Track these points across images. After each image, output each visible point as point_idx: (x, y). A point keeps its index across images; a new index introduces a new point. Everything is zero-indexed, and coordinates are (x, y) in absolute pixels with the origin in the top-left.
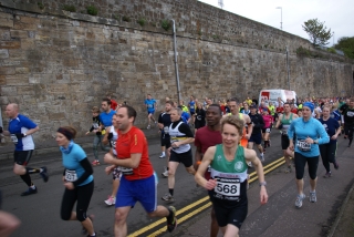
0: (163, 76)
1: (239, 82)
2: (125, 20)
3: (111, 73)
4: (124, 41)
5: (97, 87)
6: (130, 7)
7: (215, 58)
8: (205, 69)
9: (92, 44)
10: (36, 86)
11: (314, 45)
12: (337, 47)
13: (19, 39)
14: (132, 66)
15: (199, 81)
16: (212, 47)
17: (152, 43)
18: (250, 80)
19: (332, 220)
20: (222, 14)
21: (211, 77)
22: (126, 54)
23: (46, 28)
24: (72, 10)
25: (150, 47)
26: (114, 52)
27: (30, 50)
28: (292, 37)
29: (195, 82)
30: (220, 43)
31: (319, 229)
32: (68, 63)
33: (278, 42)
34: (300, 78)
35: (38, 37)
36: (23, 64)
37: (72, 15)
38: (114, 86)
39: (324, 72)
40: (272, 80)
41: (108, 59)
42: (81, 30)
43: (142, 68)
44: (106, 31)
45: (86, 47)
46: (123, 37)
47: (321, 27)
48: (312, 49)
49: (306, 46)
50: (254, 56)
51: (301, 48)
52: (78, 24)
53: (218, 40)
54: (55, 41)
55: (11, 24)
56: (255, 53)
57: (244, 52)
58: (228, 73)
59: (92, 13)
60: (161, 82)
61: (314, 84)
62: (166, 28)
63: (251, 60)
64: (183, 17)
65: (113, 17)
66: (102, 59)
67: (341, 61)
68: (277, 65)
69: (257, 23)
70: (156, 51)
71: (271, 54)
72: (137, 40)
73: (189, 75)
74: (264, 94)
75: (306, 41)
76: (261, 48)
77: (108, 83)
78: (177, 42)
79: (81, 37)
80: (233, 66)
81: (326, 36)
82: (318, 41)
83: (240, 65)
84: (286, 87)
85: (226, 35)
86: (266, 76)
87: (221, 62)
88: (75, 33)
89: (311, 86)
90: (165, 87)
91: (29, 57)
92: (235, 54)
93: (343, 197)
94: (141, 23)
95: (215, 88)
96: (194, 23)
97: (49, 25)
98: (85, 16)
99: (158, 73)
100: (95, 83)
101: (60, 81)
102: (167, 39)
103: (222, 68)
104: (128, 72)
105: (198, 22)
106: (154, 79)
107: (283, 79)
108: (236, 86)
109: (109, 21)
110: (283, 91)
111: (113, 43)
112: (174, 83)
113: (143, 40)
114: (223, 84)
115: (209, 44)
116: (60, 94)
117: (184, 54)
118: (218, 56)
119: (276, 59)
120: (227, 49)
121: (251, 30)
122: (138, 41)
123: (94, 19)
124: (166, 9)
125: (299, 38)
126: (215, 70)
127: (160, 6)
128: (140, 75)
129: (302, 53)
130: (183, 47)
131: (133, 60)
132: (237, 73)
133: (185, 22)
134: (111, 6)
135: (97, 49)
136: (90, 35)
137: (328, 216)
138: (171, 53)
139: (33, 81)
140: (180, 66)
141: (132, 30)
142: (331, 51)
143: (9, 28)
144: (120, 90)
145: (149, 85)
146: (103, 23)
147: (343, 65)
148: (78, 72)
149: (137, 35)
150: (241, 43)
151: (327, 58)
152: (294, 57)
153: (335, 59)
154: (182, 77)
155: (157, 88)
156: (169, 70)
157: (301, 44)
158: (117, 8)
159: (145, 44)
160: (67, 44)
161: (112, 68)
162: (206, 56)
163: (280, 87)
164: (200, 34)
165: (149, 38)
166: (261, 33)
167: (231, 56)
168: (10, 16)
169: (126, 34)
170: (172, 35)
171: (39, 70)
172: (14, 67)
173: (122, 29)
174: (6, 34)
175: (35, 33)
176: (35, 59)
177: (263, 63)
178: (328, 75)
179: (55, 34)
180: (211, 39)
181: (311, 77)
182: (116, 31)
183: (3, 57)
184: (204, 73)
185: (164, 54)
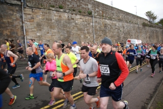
0: (88, 33)
1: (118, 36)
2: (74, 10)
3: (67, 31)
4: (73, 19)
5: (62, 37)
6: (76, 5)
7: (109, 26)
8: (105, 30)
9: (61, 20)
10: (39, 36)
12: (159, 23)
13: (33, 18)
14: (76, 29)
16: (108, 22)
17: (84, 20)
18: (123, 35)
19: (154, 92)
20: (112, 8)
21: (107, 34)
22: (74, 24)
23: (44, 14)
24: (53, 7)
25: (83, 21)
26: (69, 23)
27: (37, 22)
28: (141, 18)
29: (101, 36)
31: (149, 96)
32: (51, 27)
33: (135, 20)
34: (143, 35)
35: (40, 18)
36: (35, 28)
37: (53, 9)
38: (69, 37)
39: (153, 33)
40: (132, 35)
41: (66, 26)
42: (56, 14)
43: (80, 30)
44: (66, 15)
45: (58, 21)
46: (73, 17)
47: (153, 14)
48: (149, 23)
49: (146, 22)
51: (144, 23)
52: (55, 12)
53: (110, 19)
54: (47, 19)
56: (125, 24)
57: (121, 24)
58: (114, 32)
59: (61, 8)
60: (87, 35)
61: (149, 38)
62: (90, 14)
63: (124, 27)
64: (97, 9)
65: (69, 10)
66: (64, 26)
67: (161, 28)
68: (134, 29)
69: (126, 12)
70: (86, 23)
71: (132, 25)
72: (78, 19)
73: (98, 33)
75: (147, 20)
76: (127, 23)
77: (66, 35)
78: (94, 20)
79: (57, 17)
80: (116, 30)
81: (155, 18)
82: (151, 20)
83: (119, 29)
84: (137, 38)
85: (114, 17)
86: (129, 34)
87: (111, 28)
88: (54, 16)
89: (148, 38)
90: (89, 37)
91: (37, 25)
92: (117, 24)
93: (159, 83)
94: (80, 12)
96: (101, 12)
98: (58, 9)
99: (86, 32)
100: (61, 35)
101: (48, 34)
102: (90, 18)
103: (112, 30)
104: (74, 31)
105: (103, 12)
106: (85, 34)
107: (136, 35)
108: (117, 38)
109: (67, 11)
110: (136, 40)
111: (69, 20)
112: (92, 36)
113: (81, 18)
114: (112, 37)
115: (107, 20)
116: (48, 39)
117: (97, 24)
119: (134, 27)
121: (124, 15)
123: (62, 10)
124: (90, 6)
125: (143, 19)
126: (109, 31)
127: (87, 5)
128: (79, 32)
129: (144, 25)
130: (96, 22)
131: (76, 26)
132: (118, 32)
133: (97, 11)
134: (68, 5)
135: (62, 22)
136: (60, 16)
137: (153, 90)
138: (91, 24)
139: (38, 34)
140: (95, 29)
141: (76, 14)
142: (157, 24)
143: (30, 14)
144: (71, 38)
145: (82, 36)
146: (65, 12)
147: (161, 30)
148: (55, 31)
149: (78, 17)
150: (120, 20)
151: (155, 27)
152: (141, 26)
153: (158, 28)
154: (96, 33)
155: (85, 38)
156: (91, 31)
157: (144, 21)
158: (70, 6)
159: (81, 20)
160: (51, 20)
161: (68, 30)
162: (105, 26)
163: (135, 38)
164: (103, 16)
165: (83, 18)
166: (128, 16)
167: (116, 25)
168: (31, 10)
169: (74, 16)
170: (92, 17)
171: (40, 30)
172: (32, 29)
173: (72, 14)
174: (29, 17)
175: (39, 16)
176: (39, 26)
177: (129, 29)
178: (155, 34)
179: (47, 16)
180: (107, 18)
181: (148, 35)
182: (70, 15)
183: (27, 25)
184: (104, 32)
185: (89, 24)
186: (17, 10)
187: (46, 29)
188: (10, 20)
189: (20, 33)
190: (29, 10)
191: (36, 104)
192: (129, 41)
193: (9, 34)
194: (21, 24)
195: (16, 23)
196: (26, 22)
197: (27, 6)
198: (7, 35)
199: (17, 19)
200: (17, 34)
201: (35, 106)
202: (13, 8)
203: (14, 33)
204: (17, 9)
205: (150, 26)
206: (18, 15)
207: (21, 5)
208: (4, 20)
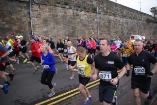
0: (92, 29)
1: (122, 32)
2: (79, 7)
3: (73, 27)
4: (78, 15)
5: (67, 32)
6: (81, 2)
7: (113, 22)
8: (109, 26)
9: (66, 16)
10: (45, 32)
11: (154, 18)
13: (40, 14)
14: (81, 25)
15: (106, 31)
16: (112, 18)
18: (126, 31)
20: (116, 5)
21: (111, 30)
22: (79, 20)
24: (59, 3)
25: (88, 17)
26: (74, 19)
27: (44, 18)
28: (145, 14)
29: (105, 32)
30: (115, 16)
32: (57, 23)
33: (139, 16)
34: (147, 31)
35: (47, 14)
36: (41, 24)
37: (59, 5)
38: (74, 32)
40: (135, 32)
41: (72, 22)
42: (62, 11)
43: (84, 25)
44: (71, 11)
45: (64, 17)
49: (151, 18)
51: (148, 19)
52: (61, 8)
53: (114, 15)
54: (53, 15)
55: (38, 9)
56: (129, 21)
57: (124, 20)
58: (118, 28)
59: (66, 4)
60: (92, 31)
61: (153, 34)
62: (94, 10)
63: (127, 23)
64: (101, 6)
65: (74, 6)
66: (70, 22)
68: (138, 26)
69: (130, 9)
71: (135, 21)
73: (102, 29)
75: (151, 16)
76: (131, 19)
77: (72, 31)
78: (98, 16)
79: (62, 13)
80: (120, 26)
82: (156, 16)
83: (123, 25)
84: (141, 34)
85: (118, 13)
86: (133, 30)
87: (115, 24)
88: (60, 12)
90: (93, 33)
91: (44, 21)
92: (121, 21)
94: (85, 8)
95: (112, 34)
96: (105, 8)
97: (51, 9)
98: (64, 6)
99: (91, 27)
100: (67, 31)
101: (54, 30)
102: (95, 14)
103: (116, 26)
104: (79, 27)
105: (107, 8)
106: (89, 30)
108: (121, 34)
109: (73, 7)
110: (140, 36)
111: (74, 16)
112: (96, 31)
113: (85, 15)
114: (116, 32)
115: (111, 17)
116: (54, 35)
117: (101, 20)
119: (138, 23)
120: (118, 19)
121: (128, 11)
122: (83, 15)
123: (67, 7)
124: (94, 3)
125: (147, 15)
126: (113, 27)
127: (92, 2)
128: (83, 28)
129: (148, 21)
130: (100, 18)
131: (81, 22)
132: (122, 28)
133: (102, 8)
134: (73, 2)
135: (68, 18)
136: (65, 13)
138: (96, 20)
139: (45, 30)
140: (99, 25)
141: (81, 11)
143: (37, 11)
144: (76, 34)
145: (87, 32)
146: (70, 8)
148: (61, 27)
149: (83, 13)
150: (124, 16)
152: (145, 22)
154: (100, 29)
155: (90, 33)
156: (95, 27)
157: (149, 17)
158: (76, 2)
159: (86, 16)
160: (57, 16)
161: (73, 25)
162: (109, 22)
163: (139, 34)
164: (107, 13)
165: (87, 14)
166: (132, 13)
167: (119, 22)
168: (38, 6)
169: (79, 12)
170: (97, 13)
171: (47, 26)
172: (38, 25)
173: (77, 10)
174: (36, 13)
175: (46, 12)
176: (45, 22)
177: (132, 25)
179: (53, 12)
180: (111, 15)
181: (152, 31)
182: (75, 11)
183: (35, 21)
184: (108, 28)
185: (93, 20)
186: (25, 7)
187: (52, 25)
188: (18, 17)
189: (27, 29)
190: (36, 6)
191: (42, 96)
192: (133, 37)
193: (17, 29)
194: (29, 20)
195: (24, 19)
196: (33, 18)
197: (35, 3)
198: (16, 30)
199: (25, 16)
200: (25, 29)
201: (42, 98)
202: (22, 4)
203: (22, 28)
204: (25, 5)
205: (154, 22)
206: (26, 12)
207: (29, 2)
208: (13, 17)
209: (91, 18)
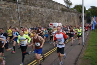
0: (14, 18)
1: (42, 21)
7: (33, 12)
8: (30, 16)
11: (67, 7)
12: (74, 8)
14: (1, 14)
15: (28, 20)
16: (32, 8)
18: (46, 20)
21: (32, 19)
25: (8, 7)
28: (60, 4)
29: (26, 21)
33: (55, 6)
34: (63, 19)
39: (70, 16)
40: (53, 19)
43: (5, 15)
47: (69, 1)
48: (66, 9)
49: (64, 8)
50: (47, 11)
51: (63, 8)
53: (34, 5)
56: (47, 10)
57: (43, 9)
58: (38, 17)
60: (13, 20)
61: (68, 21)
62: (14, 0)
63: (46, 13)
67: (76, 13)
68: (55, 14)
71: (53, 10)
73: (24, 18)
74: (51, 24)
75: (64, 6)
76: (49, 8)
78: (19, 6)
80: (40, 15)
81: (71, 4)
82: (68, 6)
83: (42, 14)
84: (58, 22)
85: (37, 3)
86: (51, 18)
87: (35, 13)
89: (66, 21)
90: (15, 23)
92: (40, 10)
93: (77, 58)
95: (33, 23)
99: (12, 17)
102: (15, 4)
103: (36, 15)
106: (10, 19)
107: (57, 19)
108: (41, 22)
110: (57, 23)
112: (18, 21)
113: (5, 4)
114: (36, 21)
115: (31, 7)
117: (22, 10)
118: (34, 11)
119: (55, 12)
120: (37, 8)
121: (46, 2)
122: (3, 5)
125: (62, 5)
126: (33, 16)
128: (4, 18)
129: (63, 10)
130: (21, 8)
131: (1, 12)
132: (41, 17)
138: (16, 10)
140: (20, 15)
142: (73, 9)
145: (8, 22)
147: (76, 14)
149: (2, 2)
150: (42, 6)
151: (71, 12)
152: (60, 11)
153: (74, 12)
154: (21, 19)
155: (12, 23)
156: (16, 16)
157: (63, 7)
159: (6, 6)
162: (30, 11)
163: (56, 22)
164: (27, 3)
165: (7, 4)
166: (49, 3)
167: (39, 11)
170: (17, 3)
177: (50, 14)
178: (72, 18)
180: (32, 5)
181: (66, 18)
184: (29, 17)
185: (14, 10)
205: (68, 11)
209: (11, 7)
